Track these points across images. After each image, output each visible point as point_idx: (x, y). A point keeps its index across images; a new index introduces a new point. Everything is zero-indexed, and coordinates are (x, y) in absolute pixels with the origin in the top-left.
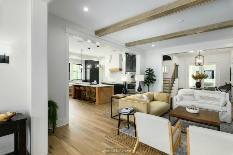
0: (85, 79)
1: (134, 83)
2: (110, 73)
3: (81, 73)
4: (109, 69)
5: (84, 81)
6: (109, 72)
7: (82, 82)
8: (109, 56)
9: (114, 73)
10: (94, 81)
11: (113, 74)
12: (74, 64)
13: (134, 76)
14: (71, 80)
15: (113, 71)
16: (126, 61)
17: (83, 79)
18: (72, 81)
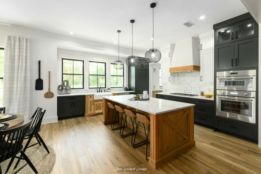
0: (128, 87)
1: (245, 99)
2: (171, 75)
3: (123, 77)
4: (170, 69)
5: (126, 89)
6: (169, 74)
7: (124, 91)
8: (169, 46)
9: (178, 76)
10: (142, 93)
11: (176, 77)
12: (111, 64)
13: (245, 81)
14: (107, 88)
15: (176, 72)
16: (215, 46)
17: (125, 87)
18: (108, 90)
